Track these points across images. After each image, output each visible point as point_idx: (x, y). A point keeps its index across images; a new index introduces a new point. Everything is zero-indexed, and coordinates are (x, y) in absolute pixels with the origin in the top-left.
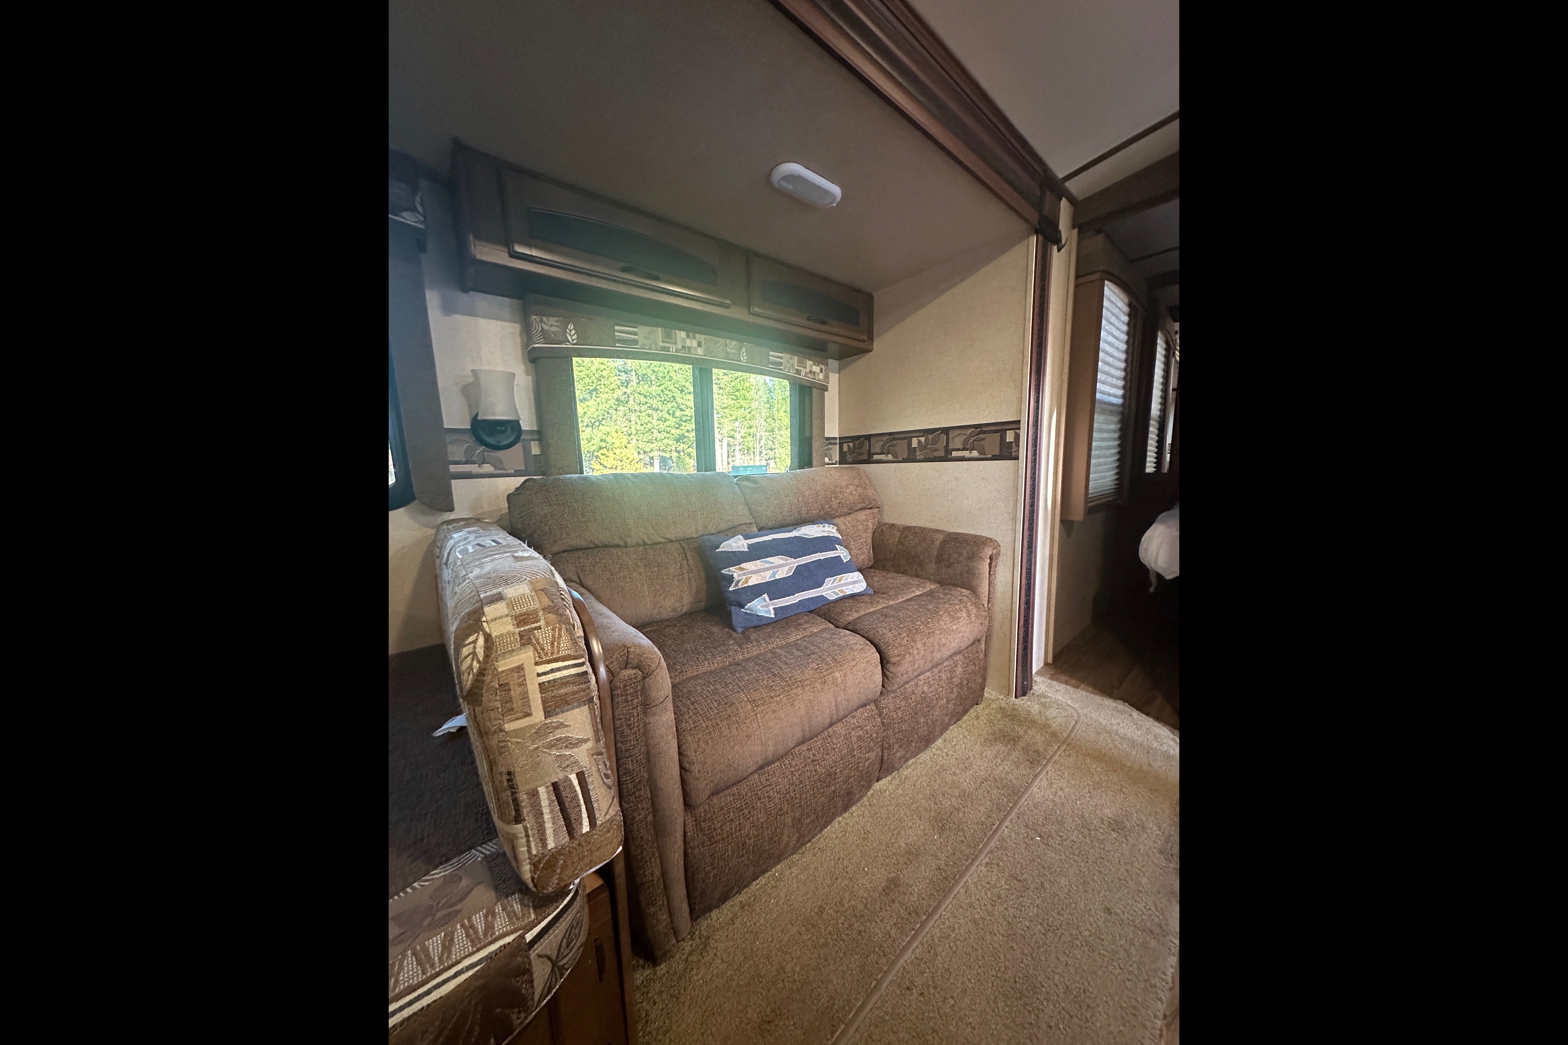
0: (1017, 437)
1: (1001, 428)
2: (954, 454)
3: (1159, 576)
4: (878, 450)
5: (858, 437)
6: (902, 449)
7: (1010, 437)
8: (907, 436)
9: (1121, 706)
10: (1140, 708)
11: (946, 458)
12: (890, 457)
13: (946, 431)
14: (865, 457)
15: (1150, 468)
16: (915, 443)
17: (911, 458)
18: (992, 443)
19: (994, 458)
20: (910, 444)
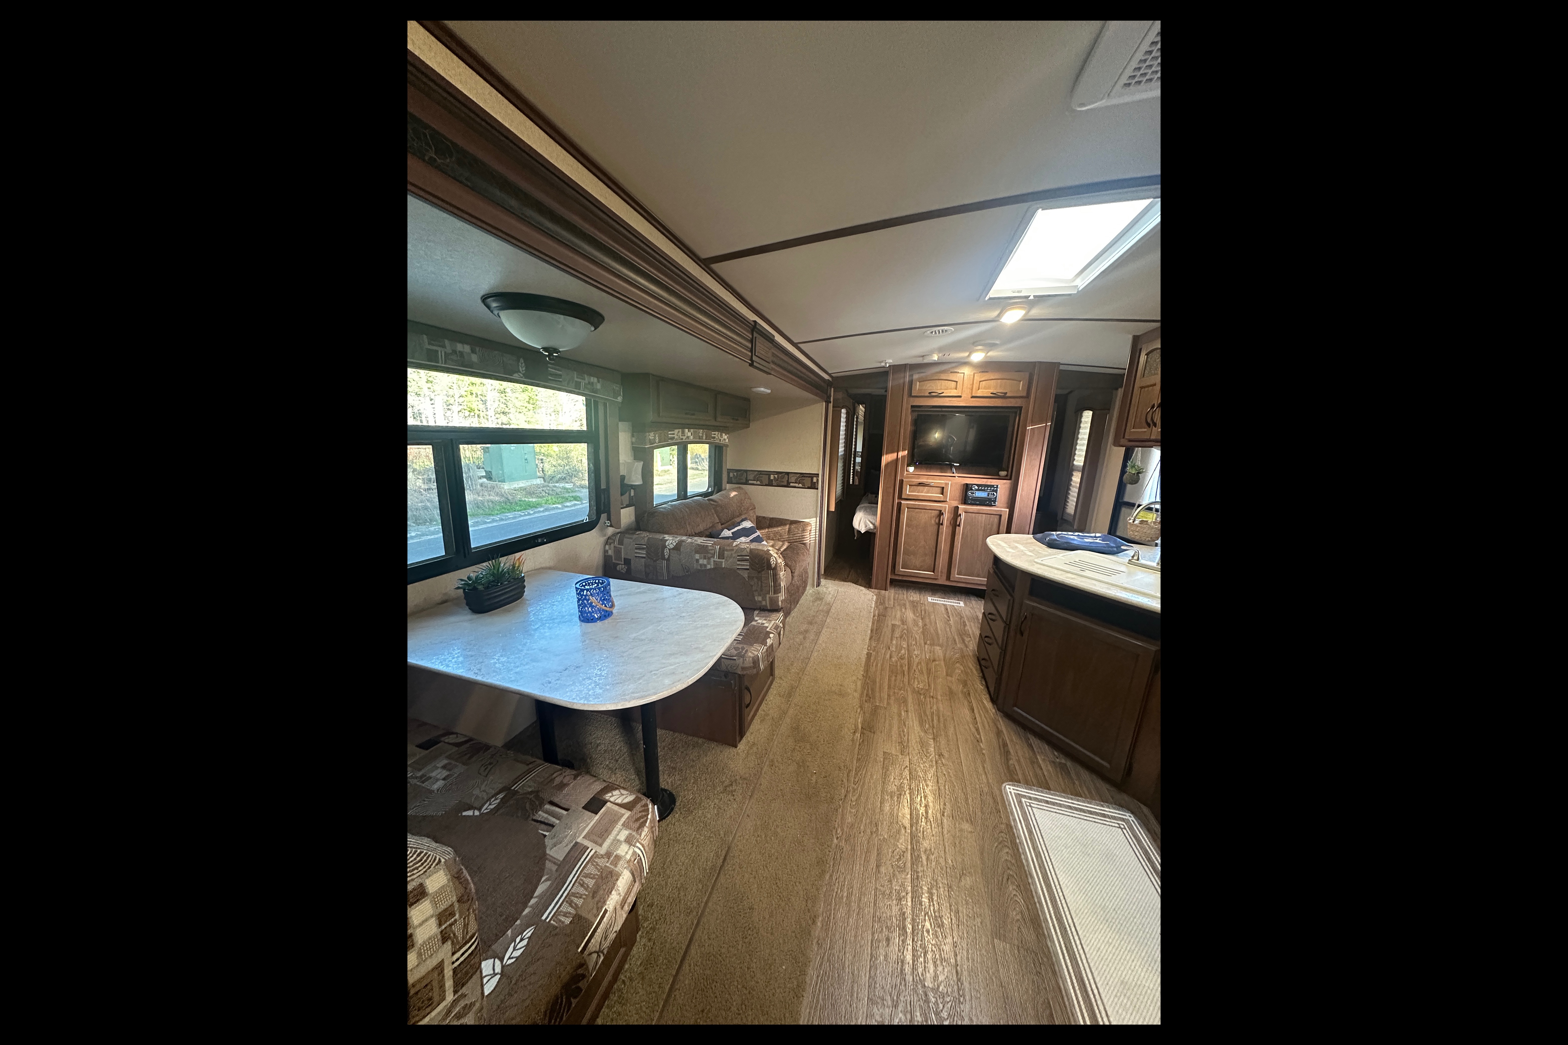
0: (818, 480)
1: (811, 476)
2: (791, 484)
3: (859, 532)
4: (752, 478)
5: (741, 470)
6: (765, 479)
7: (815, 480)
8: (769, 473)
9: (849, 583)
10: (856, 583)
11: (788, 486)
12: (758, 483)
13: (788, 473)
14: (744, 481)
15: (851, 483)
16: (772, 477)
17: (770, 484)
18: (808, 482)
19: (809, 488)
20: (769, 478)
